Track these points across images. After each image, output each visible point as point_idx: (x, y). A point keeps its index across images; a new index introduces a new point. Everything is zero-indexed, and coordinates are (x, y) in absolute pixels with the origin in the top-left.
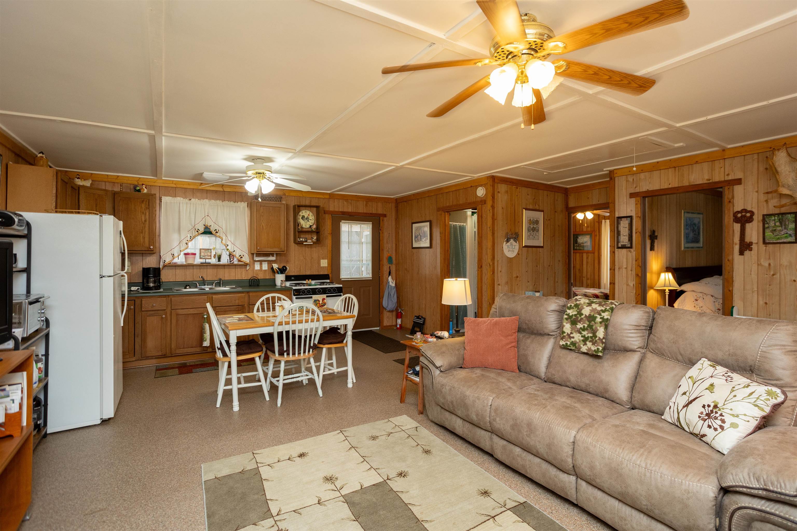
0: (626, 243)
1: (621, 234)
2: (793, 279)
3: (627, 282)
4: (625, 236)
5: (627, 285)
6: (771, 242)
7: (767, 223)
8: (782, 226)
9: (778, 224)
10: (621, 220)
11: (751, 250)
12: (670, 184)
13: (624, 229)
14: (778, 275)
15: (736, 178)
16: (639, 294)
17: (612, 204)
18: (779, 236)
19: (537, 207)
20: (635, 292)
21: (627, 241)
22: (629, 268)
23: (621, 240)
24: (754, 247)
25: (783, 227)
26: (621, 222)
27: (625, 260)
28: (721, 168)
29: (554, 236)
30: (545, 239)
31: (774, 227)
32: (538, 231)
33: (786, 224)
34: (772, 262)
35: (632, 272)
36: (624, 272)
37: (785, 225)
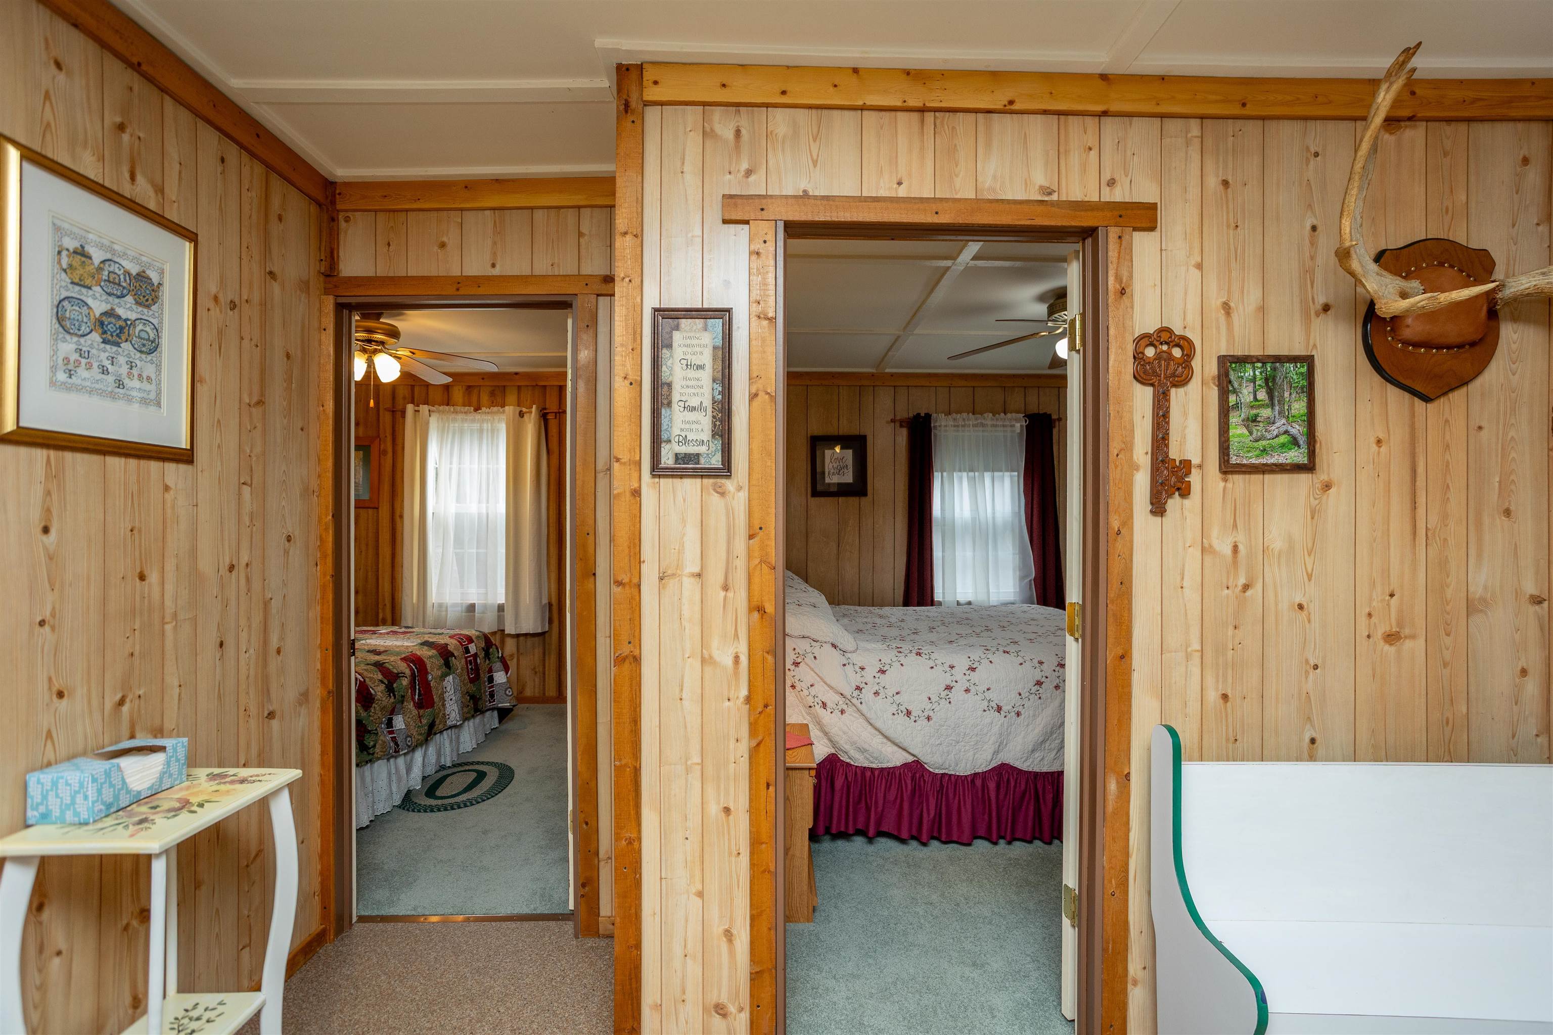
0: (703, 449)
1: (676, 397)
2: (1298, 600)
3: (704, 643)
4: (693, 409)
5: (703, 661)
6: (1245, 462)
7: (1235, 391)
8: (1272, 405)
9: (1262, 395)
10: (677, 328)
11: (1185, 492)
12: (900, 183)
13: (692, 373)
14: (1259, 586)
15: (1136, 199)
16: (766, 706)
17: (628, 238)
18: (1264, 443)
19: (143, 191)
20: (744, 692)
21: (706, 435)
22: (715, 576)
23: (676, 431)
24: (1194, 479)
25: (1277, 408)
26: (677, 336)
27: (692, 535)
28: (1090, 149)
29: (260, 403)
30: (202, 407)
31: (1252, 407)
32: (151, 347)
33: (1283, 397)
34: (1241, 538)
35: (730, 594)
36: (686, 593)
37: (1281, 402)
